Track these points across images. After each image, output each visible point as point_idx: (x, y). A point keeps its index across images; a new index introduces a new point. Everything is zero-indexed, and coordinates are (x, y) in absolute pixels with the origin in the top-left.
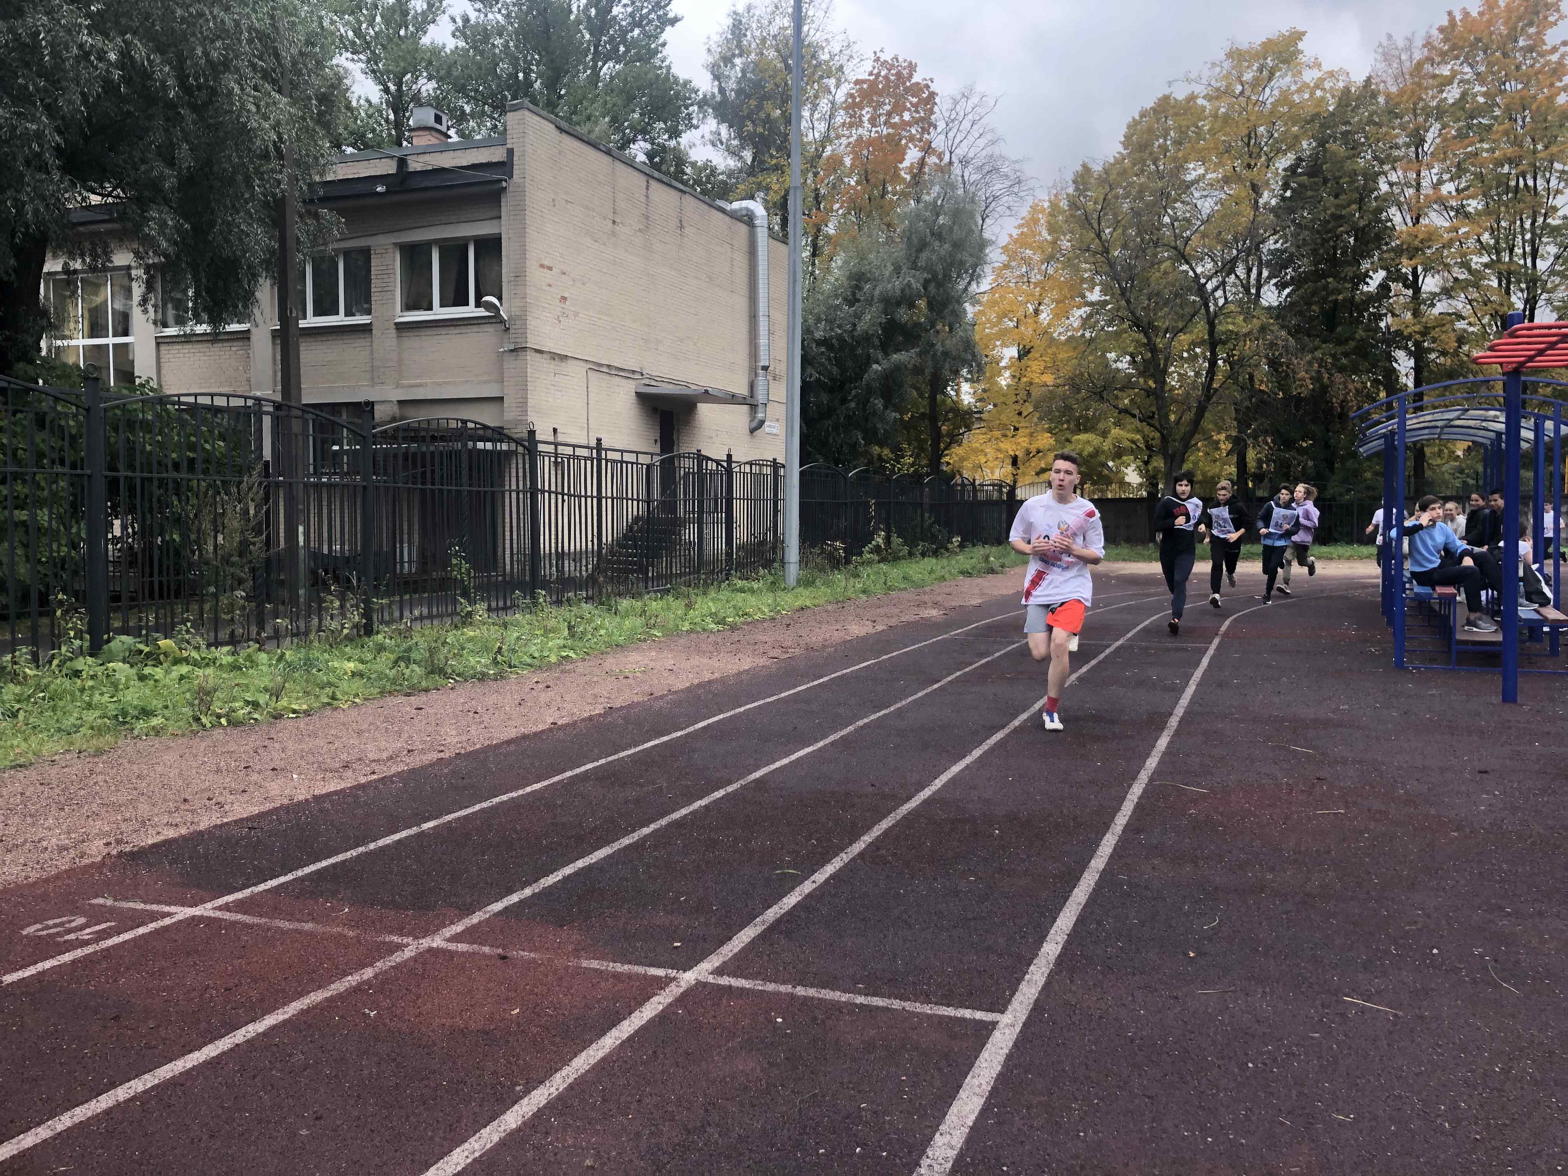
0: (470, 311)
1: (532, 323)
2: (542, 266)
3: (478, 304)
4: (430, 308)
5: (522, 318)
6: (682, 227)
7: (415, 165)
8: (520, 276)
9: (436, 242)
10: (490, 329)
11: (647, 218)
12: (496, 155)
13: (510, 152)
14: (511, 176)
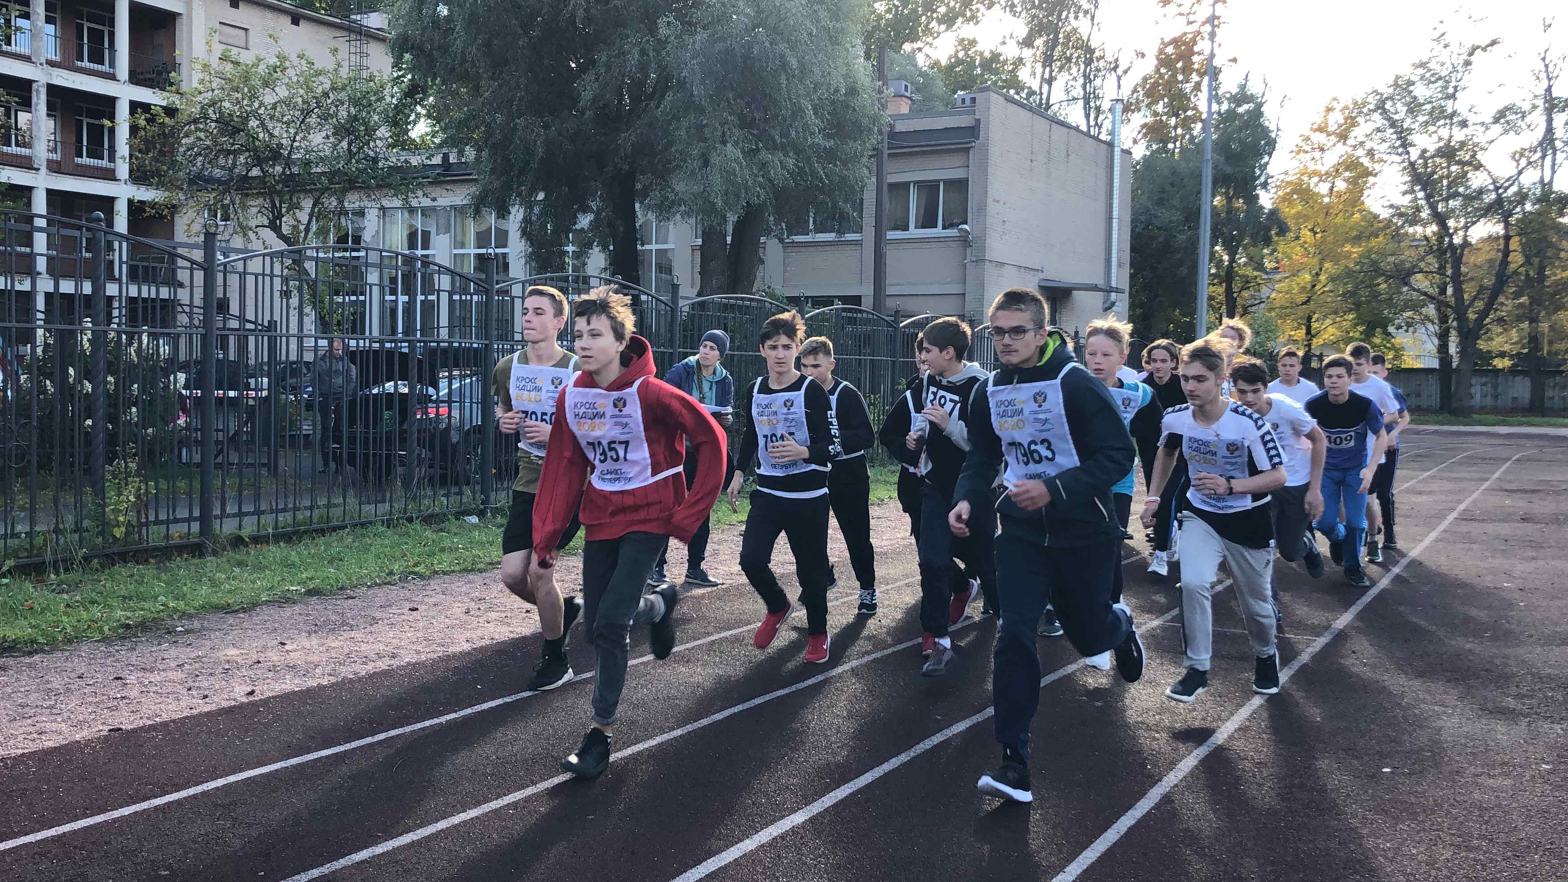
0: (938, 231)
1: (988, 241)
2: (995, 201)
3: (944, 228)
4: (906, 228)
5: (982, 239)
6: (1068, 155)
7: (900, 127)
8: (982, 209)
9: (915, 183)
10: (954, 245)
11: (1049, 152)
12: (964, 121)
13: (978, 121)
14: (978, 138)
